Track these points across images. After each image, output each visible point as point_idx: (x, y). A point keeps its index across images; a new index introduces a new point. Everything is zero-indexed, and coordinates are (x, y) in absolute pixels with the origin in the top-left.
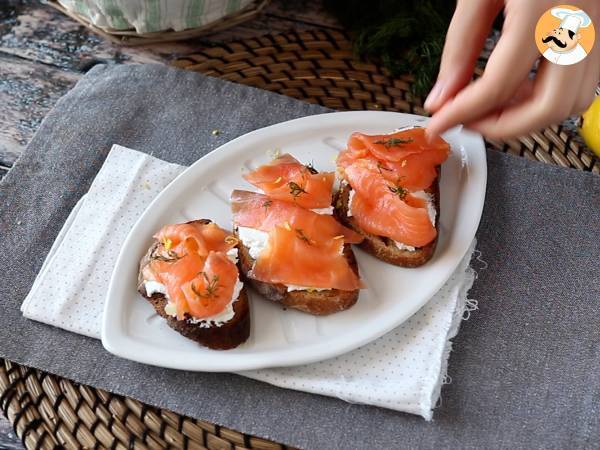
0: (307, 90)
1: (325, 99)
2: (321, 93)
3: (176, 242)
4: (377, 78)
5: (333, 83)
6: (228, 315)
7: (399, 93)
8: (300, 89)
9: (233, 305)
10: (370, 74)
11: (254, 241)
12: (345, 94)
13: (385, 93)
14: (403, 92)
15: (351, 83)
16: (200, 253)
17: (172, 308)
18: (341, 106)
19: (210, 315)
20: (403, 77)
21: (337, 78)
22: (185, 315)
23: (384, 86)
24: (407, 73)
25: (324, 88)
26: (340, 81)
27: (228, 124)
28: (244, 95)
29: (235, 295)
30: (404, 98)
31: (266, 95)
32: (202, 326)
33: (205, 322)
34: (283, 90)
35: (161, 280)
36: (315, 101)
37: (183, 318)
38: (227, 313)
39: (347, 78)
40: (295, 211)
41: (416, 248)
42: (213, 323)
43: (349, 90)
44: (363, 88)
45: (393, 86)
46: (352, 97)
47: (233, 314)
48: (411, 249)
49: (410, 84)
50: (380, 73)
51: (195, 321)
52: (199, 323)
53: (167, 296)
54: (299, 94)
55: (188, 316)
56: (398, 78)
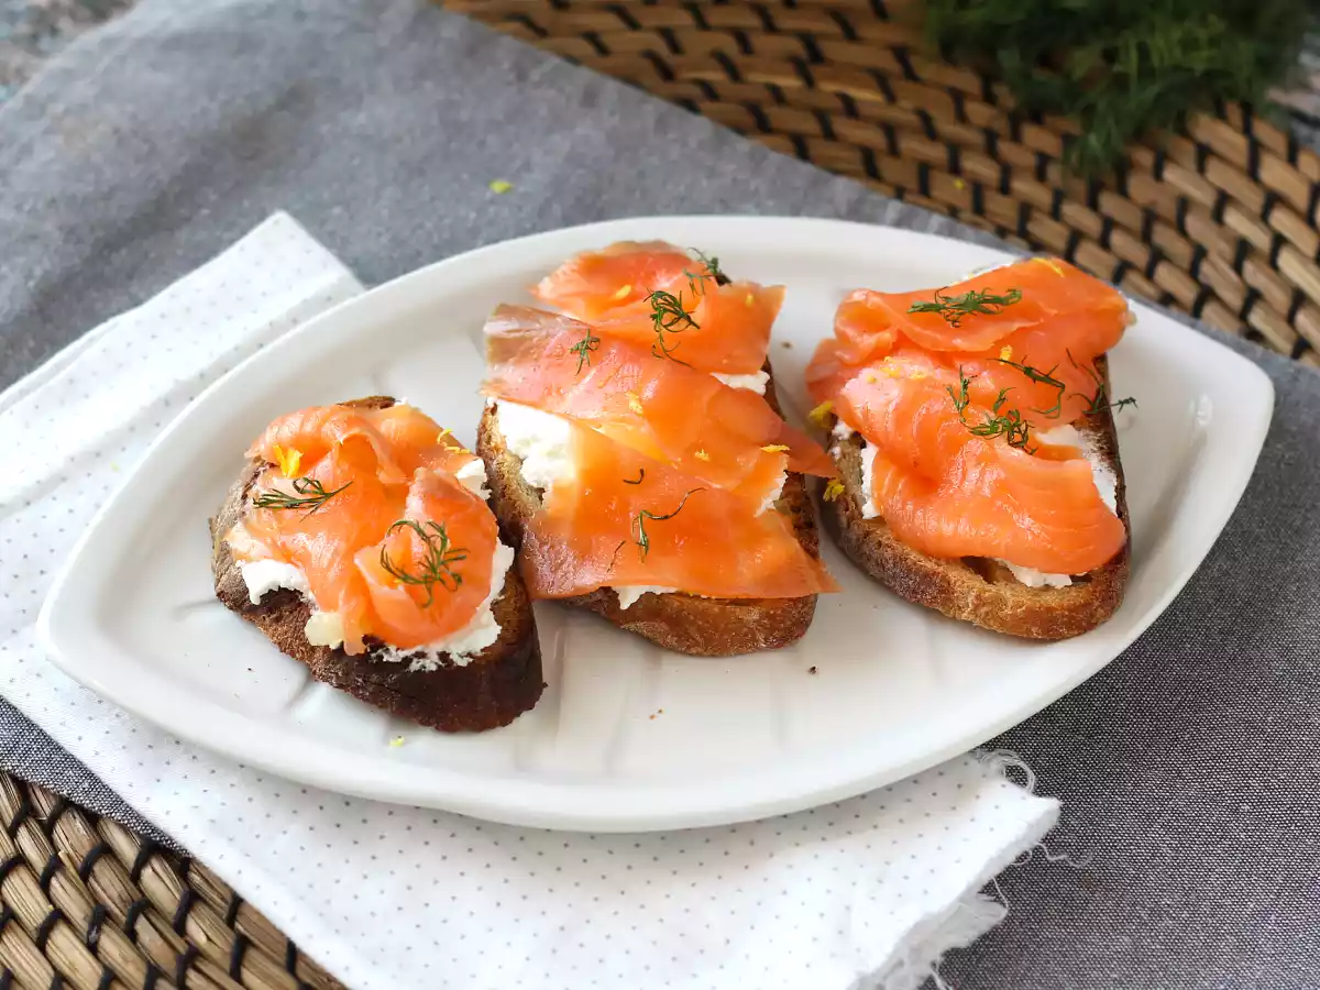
0: (774, 113)
1: (818, 147)
2: (810, 126)
3: (313, 453)
4: (978, 111)
5: (850, 108)
6: (483, 634)
7: (1030, 161)
8: (754, 109)
9: (495, 607)
10: (958, 97)
11: (536, 439)
12: (875, 138)
13: (991, 151)
14: (1044, 160)
15: (903, 113)
16: (385, 477)
17: (326, 628)
18: (860, 167)
19: (435, 637)
20: (1049, 120)
21: (866, 96)
22: (366, 639)
23: (991, 137)
24: (1059, 110)
25: (821, 116)
26: (872, 104)
27: (527, 167)
28: (590, 99)
29: (497, 582)
30: (1041, 175)
31: (654, 108)
32: (415, 666)
33: (421, 655)
34: (707, 105)
35: (287, 555)
36: (788, 144)
37: (361, 648)
38: (481, 626)
39: (891, 98)
40: (662, 368)
41: (1073, 578)
42: (444, 656)
43: (890, 130)
44: (930, 131)
45: (1016, 137)
46: (894, 151)
47: (498, 629)
48: (1061, 581)
49: (1067, 140)
50: (989, 98)
51: (394, 655)
52: (407, 661)
53: (310, 596)
54: (749, 120)
55: (374, 642)
56: (1037, 118)
